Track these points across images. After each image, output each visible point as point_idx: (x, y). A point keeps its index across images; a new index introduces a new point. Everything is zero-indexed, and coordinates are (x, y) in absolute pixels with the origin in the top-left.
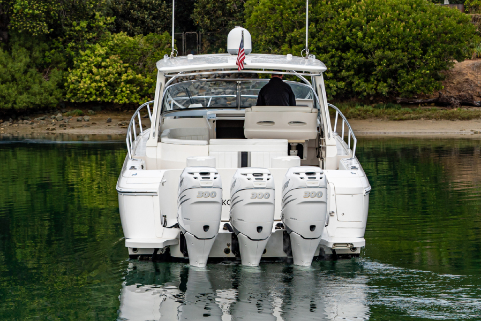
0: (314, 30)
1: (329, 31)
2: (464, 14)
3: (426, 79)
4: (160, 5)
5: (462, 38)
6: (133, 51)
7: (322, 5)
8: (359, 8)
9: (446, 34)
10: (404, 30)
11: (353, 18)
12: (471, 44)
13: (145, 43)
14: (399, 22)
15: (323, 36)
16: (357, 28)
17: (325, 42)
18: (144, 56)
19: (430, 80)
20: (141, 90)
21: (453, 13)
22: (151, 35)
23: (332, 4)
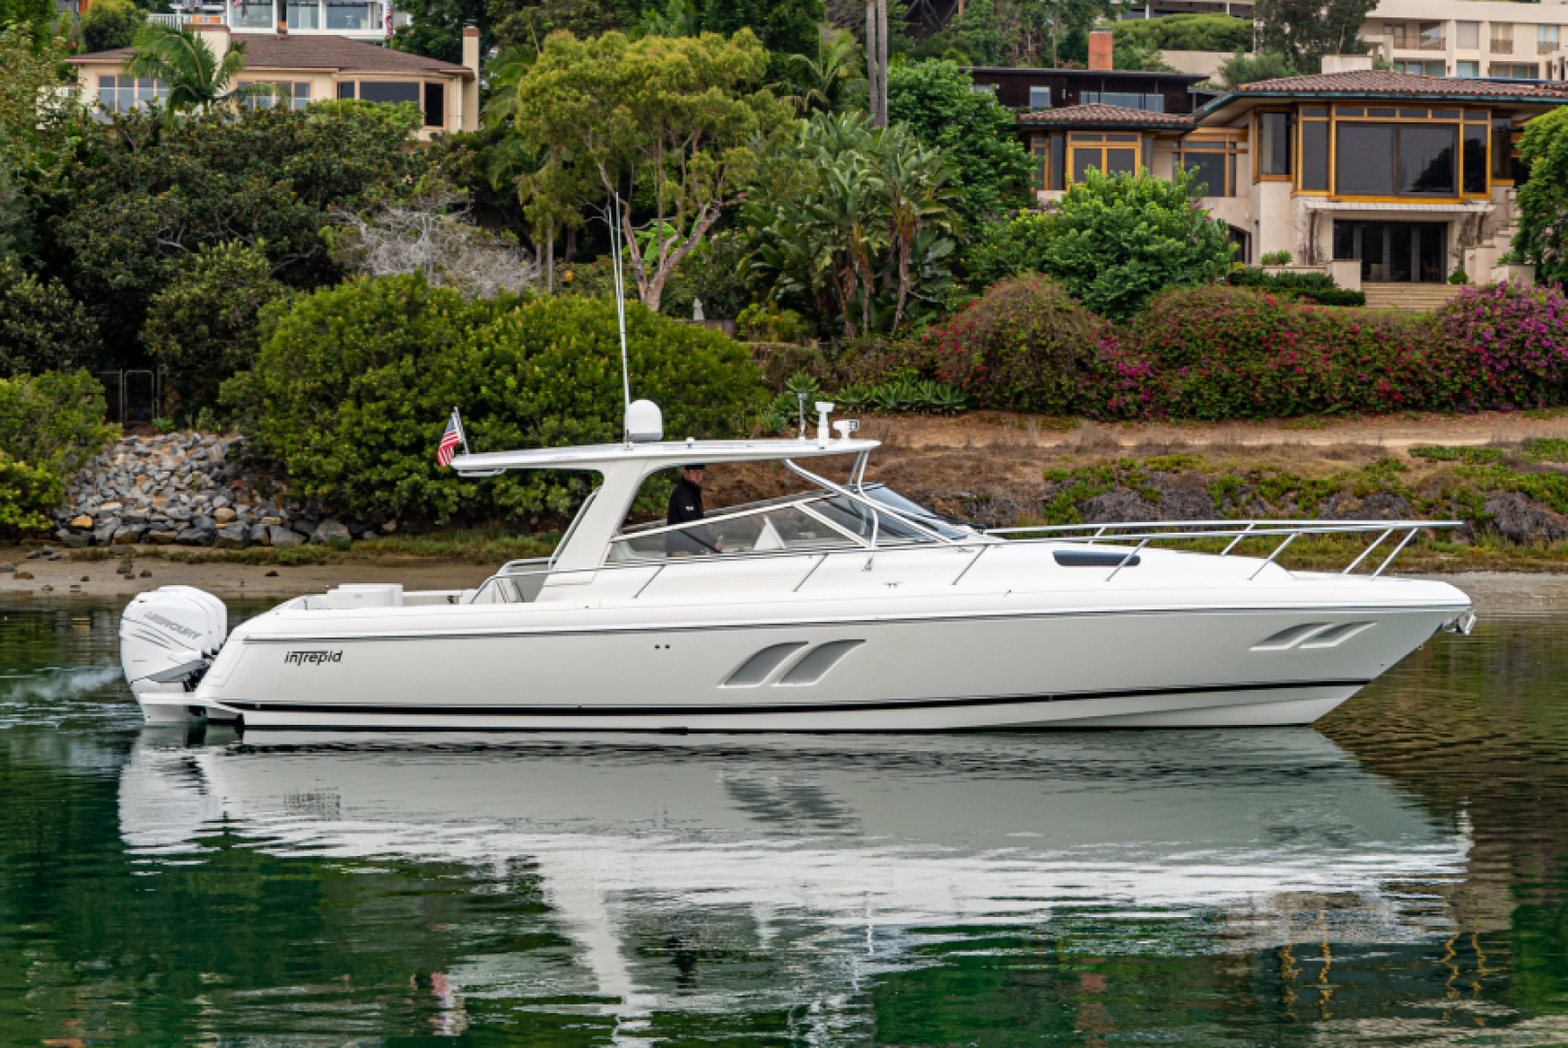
0: (411, 371)
1: (444, 374)
2: (734, 342)
4: (71, 310)
5: (730, 395)
6: (6, 410)
7: (429, 317)
8: (510, 326)
9: (697, 384)
10: (606, 375)
11: (497, 346)
12: (750, 406)
13: (35, 393)
14: (597, 357)
15: (430, 385)
16: (506, 367)
17: (435, 398)
18: (33, 421)
20: (25, 495)
21: (711, 340)
22: (48, 374)
23: (451, 315)
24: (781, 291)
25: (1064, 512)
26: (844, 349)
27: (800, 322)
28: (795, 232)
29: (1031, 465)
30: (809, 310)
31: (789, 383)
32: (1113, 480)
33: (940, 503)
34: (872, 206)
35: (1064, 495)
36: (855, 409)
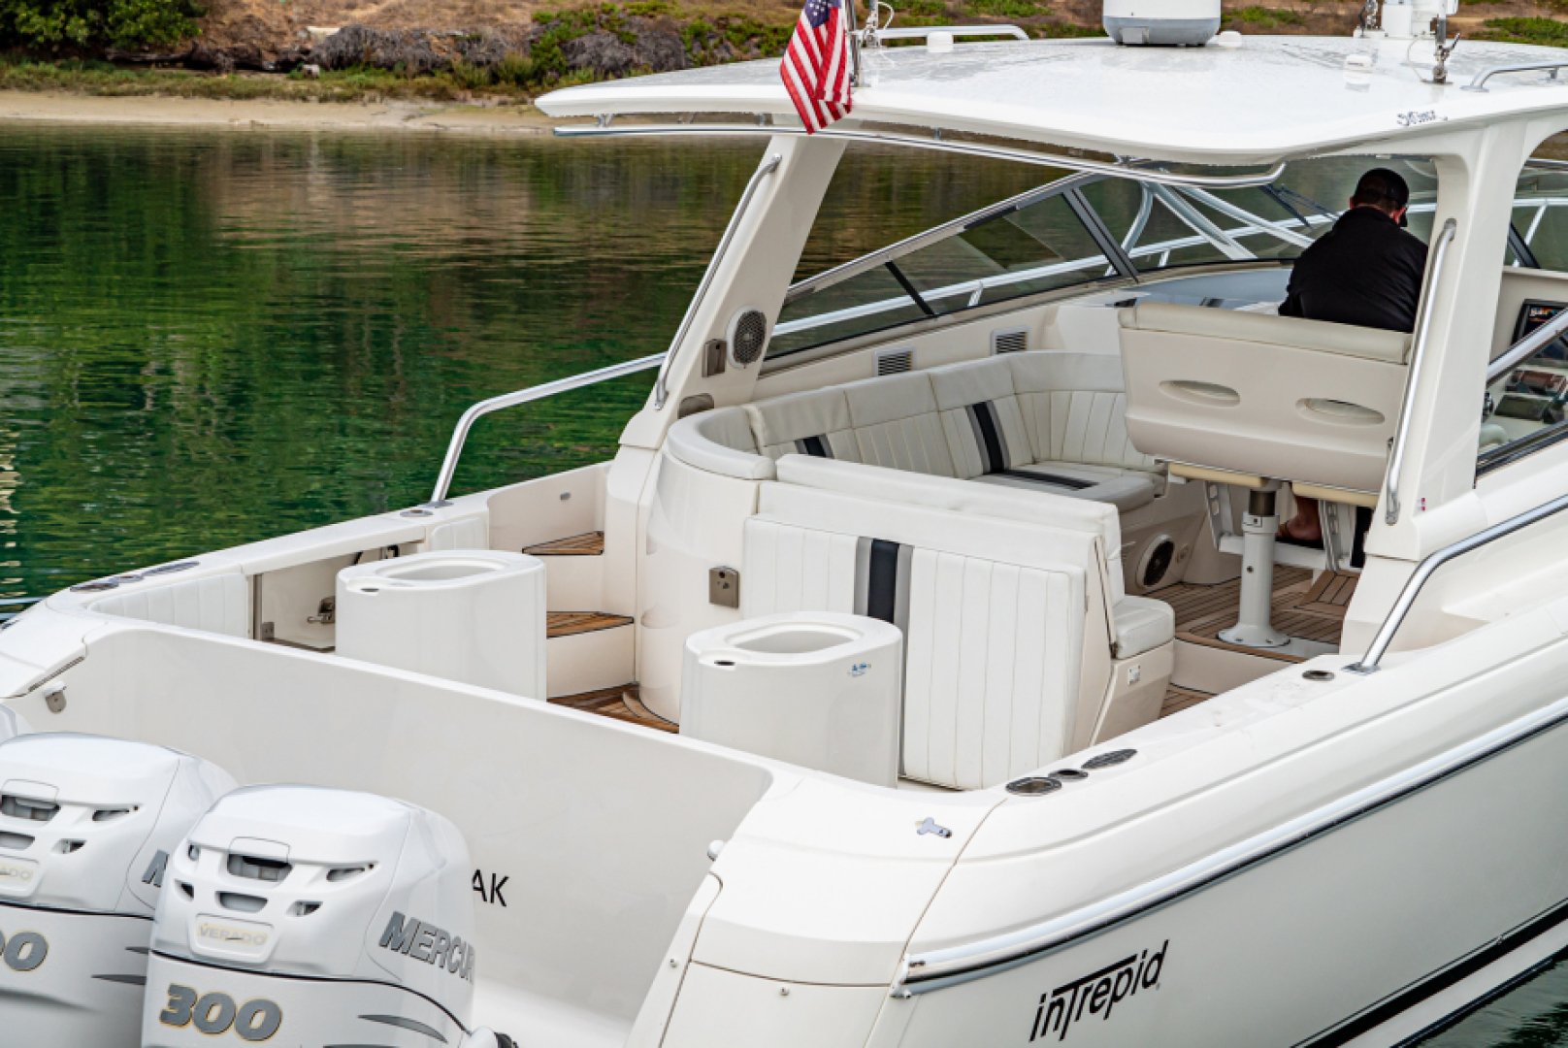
25: (549, 51)
29: (520, 7)
32: (593, 23)
33: (436, 41)
35: (549, 36)
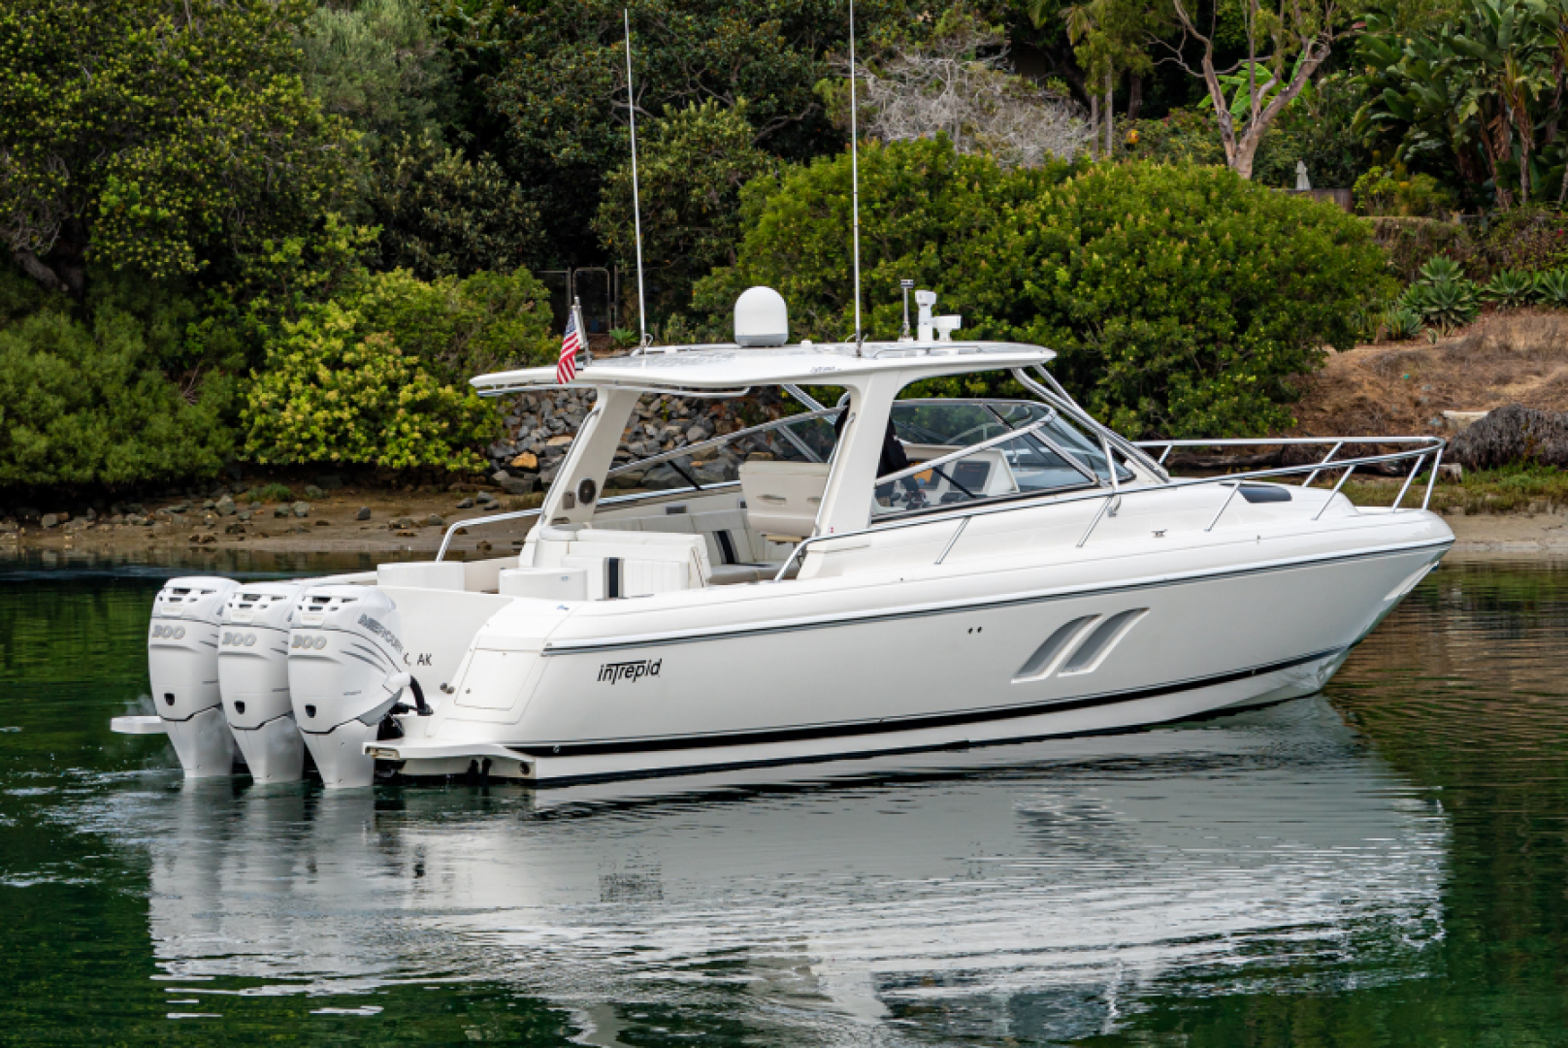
0: (935, 263)
1: (976, 266)
2: (1352, 217)
3: (1248, 398)
4: (505, 193)
5: (1347, 286)
6: (429, 321)
7: (955, 193)
8: (1060, 202)
9: (1303, 272)
10: (1185, 263)
11: (1044, 228)
12: (1374, 300)
13: (464, 299)
14: (1173, 240)
15: (959, 280)
16: (1054, 255)
17: (966, 296)
18: (462, 335)
19: (1258, 402)
20: (453, 429)
21: (1322, 215)
22: (480, 275)
23: (984, 189)
24: (1412, 149)
26: (1495, 224)
27: (1436, 189)
28: (1430, 72)
30: (1449, 173)
31: (1424, 270)
34: (1531, 36)
36: (1511, 302)
